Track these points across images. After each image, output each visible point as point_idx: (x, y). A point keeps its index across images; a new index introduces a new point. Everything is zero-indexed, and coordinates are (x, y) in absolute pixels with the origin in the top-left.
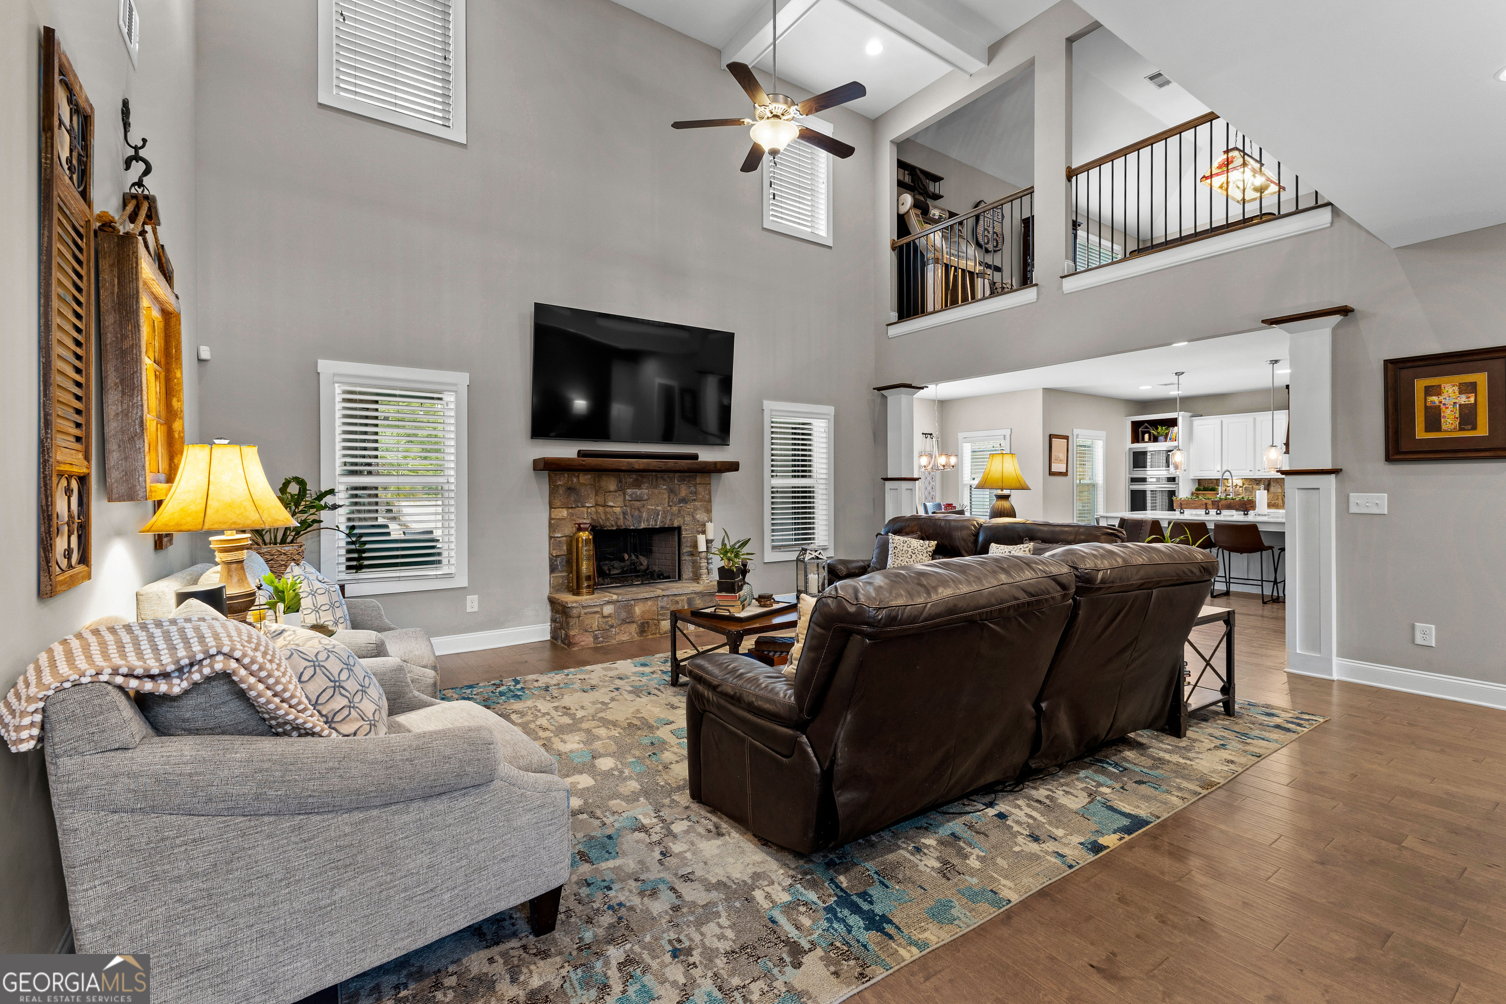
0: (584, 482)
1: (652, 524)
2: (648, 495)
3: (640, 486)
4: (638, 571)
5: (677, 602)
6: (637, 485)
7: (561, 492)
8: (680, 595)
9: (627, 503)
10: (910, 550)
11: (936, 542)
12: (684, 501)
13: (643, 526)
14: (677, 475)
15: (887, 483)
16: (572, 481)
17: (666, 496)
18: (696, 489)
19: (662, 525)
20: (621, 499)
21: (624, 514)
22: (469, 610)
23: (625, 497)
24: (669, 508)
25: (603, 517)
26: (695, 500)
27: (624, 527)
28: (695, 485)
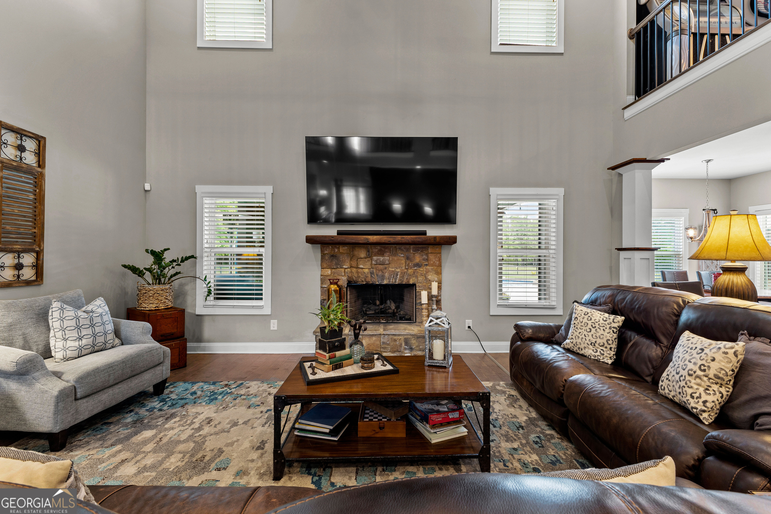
0: (343, 252)
1: (392, 281)
2: (389, 260)
3: (383, 254)
4: (388, 313)
5: (395, 340)
6: (381, 253)
7: (327, 258)
8: (399, 335)
9: (373, 266)
10: (590, 323)
11: (623, 318)
12: (418, 265)
13: (385, 282)
14: (412, 246)
15: (622, 253)
16: (334, 251)
17: (403, 262)
18: (428, 257)
19: (400, 282)
20: (369, 263)
21: (372, 273)
22: (272, 328)
23: (372, 262)
24: (406, 270)
25: (356, 275)
26: (427, 265)
27: (371, 283)
28: (427, 255)
